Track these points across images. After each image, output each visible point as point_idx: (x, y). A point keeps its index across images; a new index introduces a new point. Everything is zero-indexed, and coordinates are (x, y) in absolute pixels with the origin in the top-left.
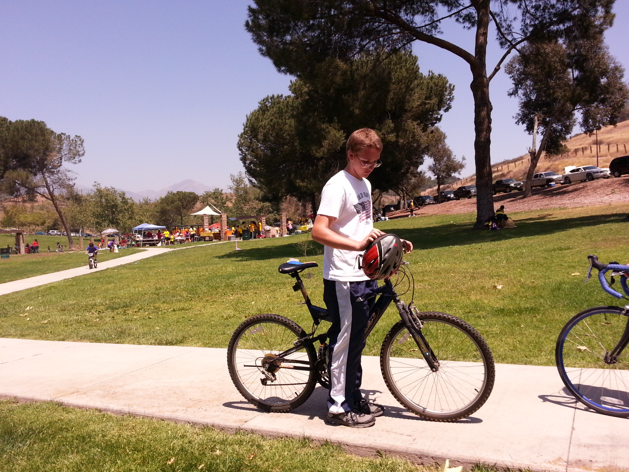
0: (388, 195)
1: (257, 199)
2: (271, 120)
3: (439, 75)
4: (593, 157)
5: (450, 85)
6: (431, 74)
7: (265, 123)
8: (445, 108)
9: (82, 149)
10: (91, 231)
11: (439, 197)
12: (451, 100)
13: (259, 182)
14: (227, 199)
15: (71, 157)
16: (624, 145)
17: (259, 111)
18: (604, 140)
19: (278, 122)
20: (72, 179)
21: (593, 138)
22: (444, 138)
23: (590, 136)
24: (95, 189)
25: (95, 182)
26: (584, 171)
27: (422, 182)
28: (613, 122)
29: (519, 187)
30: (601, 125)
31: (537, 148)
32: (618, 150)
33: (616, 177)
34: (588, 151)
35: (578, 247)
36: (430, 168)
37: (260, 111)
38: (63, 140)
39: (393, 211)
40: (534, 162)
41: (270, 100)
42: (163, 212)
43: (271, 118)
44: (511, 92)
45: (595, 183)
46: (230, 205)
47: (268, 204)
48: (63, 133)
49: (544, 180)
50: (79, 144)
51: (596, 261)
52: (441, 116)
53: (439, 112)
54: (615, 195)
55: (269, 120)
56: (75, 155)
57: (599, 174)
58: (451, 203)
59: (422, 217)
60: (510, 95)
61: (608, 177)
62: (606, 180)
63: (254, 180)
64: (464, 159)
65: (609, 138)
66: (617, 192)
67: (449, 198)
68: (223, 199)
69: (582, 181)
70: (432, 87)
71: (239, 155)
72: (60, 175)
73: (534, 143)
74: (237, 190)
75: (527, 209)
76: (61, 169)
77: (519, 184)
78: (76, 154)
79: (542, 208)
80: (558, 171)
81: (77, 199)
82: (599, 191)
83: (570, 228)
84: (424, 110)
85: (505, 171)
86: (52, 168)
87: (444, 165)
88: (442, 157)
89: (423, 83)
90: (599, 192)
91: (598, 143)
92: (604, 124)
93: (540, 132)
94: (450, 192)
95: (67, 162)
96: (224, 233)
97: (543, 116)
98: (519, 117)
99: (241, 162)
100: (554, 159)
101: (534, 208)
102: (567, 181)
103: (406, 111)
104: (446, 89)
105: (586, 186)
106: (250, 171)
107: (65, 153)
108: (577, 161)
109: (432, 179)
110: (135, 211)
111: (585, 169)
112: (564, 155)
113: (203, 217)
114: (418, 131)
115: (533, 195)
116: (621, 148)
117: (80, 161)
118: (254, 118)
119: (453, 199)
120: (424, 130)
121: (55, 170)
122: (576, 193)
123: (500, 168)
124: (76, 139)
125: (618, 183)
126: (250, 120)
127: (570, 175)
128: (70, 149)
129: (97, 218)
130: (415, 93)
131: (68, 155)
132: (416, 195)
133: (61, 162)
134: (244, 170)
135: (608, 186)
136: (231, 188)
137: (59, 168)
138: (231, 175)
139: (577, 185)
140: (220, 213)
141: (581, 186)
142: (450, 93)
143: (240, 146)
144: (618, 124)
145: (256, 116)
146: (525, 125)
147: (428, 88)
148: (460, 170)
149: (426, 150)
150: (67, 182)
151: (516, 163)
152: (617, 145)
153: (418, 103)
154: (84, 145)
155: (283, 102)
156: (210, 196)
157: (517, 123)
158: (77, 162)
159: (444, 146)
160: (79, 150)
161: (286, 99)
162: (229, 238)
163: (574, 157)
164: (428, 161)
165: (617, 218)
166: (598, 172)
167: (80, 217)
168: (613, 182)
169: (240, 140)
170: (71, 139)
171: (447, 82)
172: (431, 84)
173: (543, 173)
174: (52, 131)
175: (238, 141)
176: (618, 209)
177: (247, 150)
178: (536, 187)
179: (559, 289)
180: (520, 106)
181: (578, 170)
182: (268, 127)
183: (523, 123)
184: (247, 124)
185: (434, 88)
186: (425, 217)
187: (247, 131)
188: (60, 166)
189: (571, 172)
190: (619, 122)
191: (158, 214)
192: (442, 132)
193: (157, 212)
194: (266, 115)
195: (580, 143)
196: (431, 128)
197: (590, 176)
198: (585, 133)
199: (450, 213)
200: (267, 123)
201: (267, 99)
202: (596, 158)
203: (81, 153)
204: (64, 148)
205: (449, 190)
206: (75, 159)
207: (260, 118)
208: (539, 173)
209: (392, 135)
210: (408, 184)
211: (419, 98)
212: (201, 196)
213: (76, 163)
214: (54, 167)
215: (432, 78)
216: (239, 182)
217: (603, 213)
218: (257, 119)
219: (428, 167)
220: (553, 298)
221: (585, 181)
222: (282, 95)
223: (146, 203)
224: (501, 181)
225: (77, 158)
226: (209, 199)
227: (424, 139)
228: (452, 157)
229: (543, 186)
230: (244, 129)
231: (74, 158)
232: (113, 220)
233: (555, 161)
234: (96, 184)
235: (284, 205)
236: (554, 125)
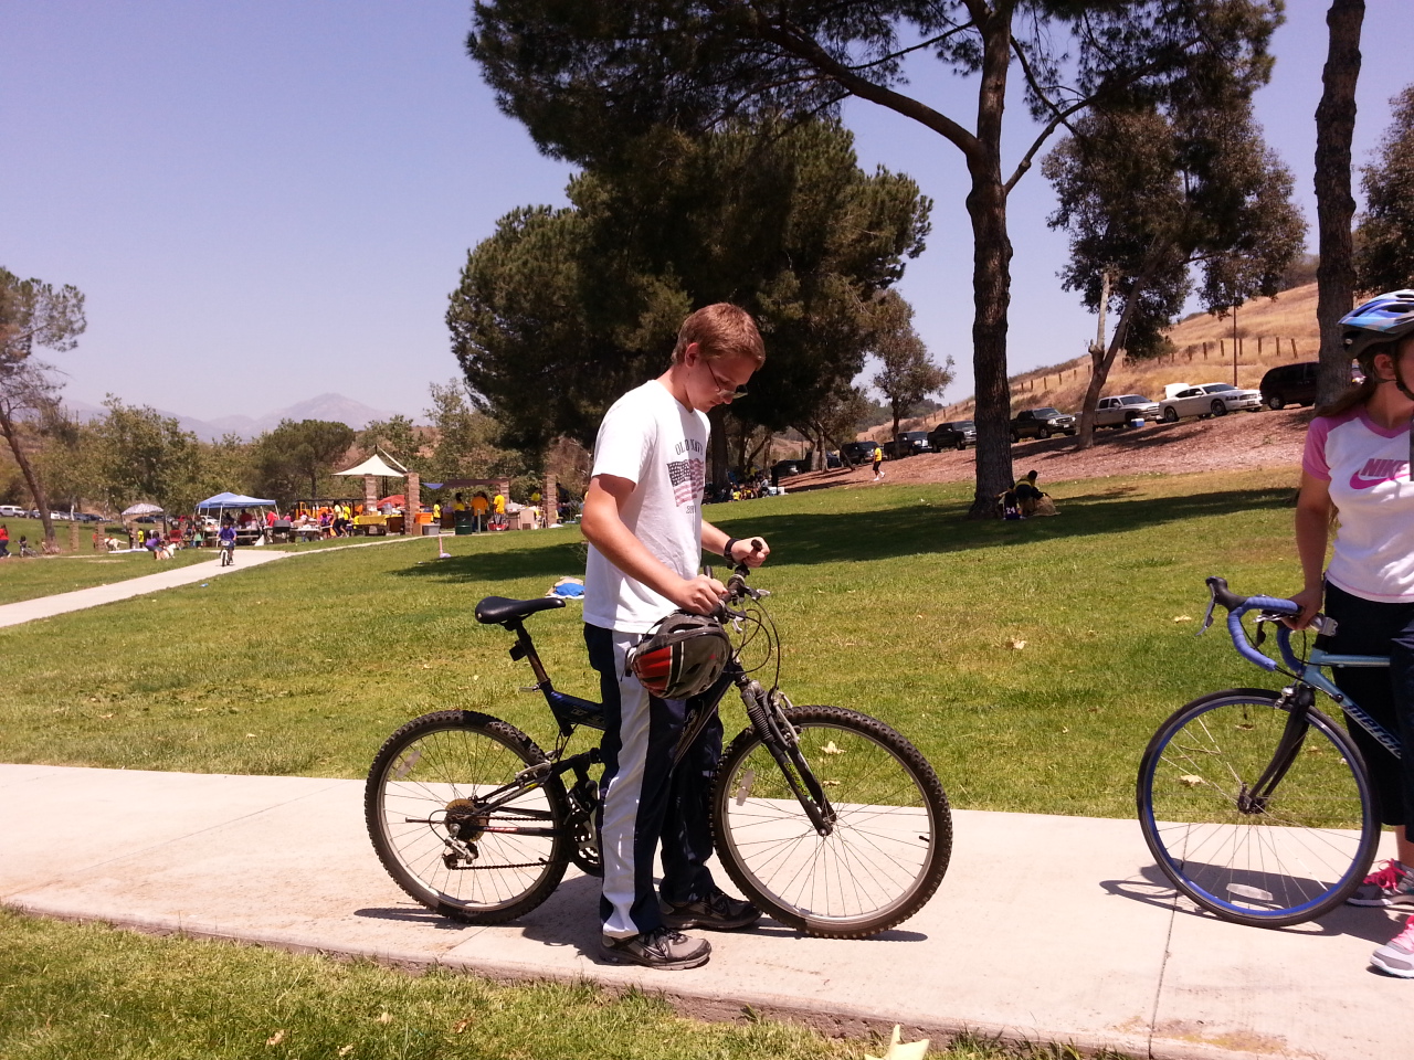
0: (786, 438)
1: (491, 441)
2: (525, 263)
3: (900, 175)
4: (1227, 364)
5: (923, 198)
6: (881, 172)
7: (511, 269)
8: (910, 249)
9: (79, 316)
10: (98, 508)
11: (897, 446)
12: (924, 230)
13: (496, 402)
14: (423, 440)
15: (53, 336)
16: (1292, 340)
17: (496, 241)
18: (1250, 329)
19: (540, 267)
20: (54, 387)
21: (1228, 323)
22: (910, 316)
23: (1220, 319)
24: (107, 412)
25: (108, 395)
26: (1205, 394)
27: (860, 411)
28: (1269, 290)
29: (1066, 426)
30: (1243, 295)
31: (1108, 344)
32: (1278, 352)
33: (1273, 409)
34: (1215, 354)
35: (1190, 560)
36: (877, 380)
37: (500, 242)
38: (36, 295)
39: (795, 474)
40: (1101, 372)
41: (522, 218)
42: (270, 468)
43: (524, 258)
44: (1055, 217)
45: (1229, 421)
46: (427, 453)
47: (514, 453)
48: (35, 278)
49: (1119, 411)
50: (74, 306)
51: (1224, 591)
52: (904, 264)
53: (899, 257)
54: (1270, 448)
55: (520, 262)
56: (63, 330)
57: (1238, 401)
58: (922, 460)
59: (859, 489)
60: (1053, 224)
61: (1257, 410)
62: (1252, 416)
63: (483, 399)
64: (950, 362)
65: (1261, 324)
66: (1274, 442)
67: (918, 447)
68: (411, 440)
69: (1201, 417)
70: (883, 202)
71: (449, 340)
72: (25, 376)
73: (1100, 331)
74: (444, 419)
75: (1082, 475)
76: (29, 362)
77: (1068, 420)
78: (64, 328)
79: (1115, 473)
80: (1151, 393)
81: (66, 433)
82: (1238, 439)
83: (1174, 518)
84: (866, 251)
85: (1039, 392)
86: (7, 360)
87: (909, 375)
88: (904, 357)
89: (864, 192)
90: (1236, 442)
91: (1237, 334)
92: (1250, 294)
93: (1114, 308)
94: (919, 436)
95: (43, 347)
96: (412, 518)
97: (1120, 273)
98: (1071, 274)
99: (454, 356)
100: (1144, 366)
101: (1098, 474)
102: (1170, 415)
103: (826, 252)
104: (914, 206)
105: (1211, 428)
106: (474, 378)
107: (40, 325)
108: (1193, 372)
109: (882, 406)
110: (203, 463)
111: (1208, 390)
112: (1165, 358)
113: (364, 480)
114: (853, 297)
115: (1096, 444)
116: (1286, 346)
117: (74, 345)
118: (484, 258)
119: (925, 451)
120: (866, 295)
121: (15, 365)
122: (1188, 442)
123: (1027, 385)
124: (67, 294)
125: (1277, 421)
126: (477, 261)
127: (1176, 402)
128: (52, 317)
129: (114, 478)
130: (846, 214)
131: (45, 331)
132: (847, 440)
133: (29, 346)
134: (461, 375)
135: (1257, 428)
136: (430, 415)
137: (23, 361)
138: (432, 385)
139: (1190, 426)
140: (403, 472)
141: (1198, 426)
142: (923, 217)
143: (452, 320)
144: (1278, 295)
145: (490, 253)
146: (1082, 292)
147: (875, 204)
148: (941, 386)
149: (869, 341)
150: (44, 394)
151: (1063, 374)
152: (1278, 340)
153: (854, 237)
154: (84, 309)
155: (552, 224)
156: (381, 432)
157: (1065, 287)
158: (67, 346)
159: (908, 332)
160: (73, 319)
161: (559, 216)
162: (425, 530)
163: (1186, 363)
164: (873, 365)
165: (1274, 498)
166: (1236, 398)
167: (74, 475)
168: (1268, 420)
169: (452, 307)
170: (54, 292)
171: (917, 191)
172: (882, 195)
173: (1118, 397)
174: (9, 273)
175: (447, 309)
176: (1276, 479)
177: (468, 330)
178: (1103, 427)
179: (1147, 652)
180: (1073, 248)
181: (1193, 392)
182: (517, 278)
183: (1077, 288)
184: (468, 270)
185: (888, 204)
186: (864, 488)
187: (469, 286)
188: (26, 356)
189: (1179, 395)
190: (1282, 290)
191: (257, 472)
192: (904, 303)
193: (256, 467)
194: (512, 252)
195: (1200, 333)
196: (880, 293)
197: (1219, 407)
198: (1211, 311)
199: (919, 480)
200: (514, 270)
201: (516, 215)
202: (1233, 367)
203: (76, 326)
204: (37, 314)
205: (917, 430)
206: (64, 340)
207: (500, 258)
208: (1110, 398)
209: (796, 305)
210: (830, 415)
211: (856, 225)
212: (360, 432)
213: (65, 350)
214: (13, 358)
215: (883, 182)
216: (449, 401)
217: (1245, 487)
218: (492, 259)
219: (872, 379)
220: (1132, 669)
221: (1208, 416)
222: (550, 207)
223: (230, 446)
224: (1030, 413)
225: (67, 339)
226: (380, 438)
227: (864, 315)
228: (926, 358)
229: (1117, 426)
230: (463, 282)
231: (60, 338)
232: (150, 483)
233: (1145, 371)
234: (110, 399)
235: (552, 457)
236: (1145, 294)
